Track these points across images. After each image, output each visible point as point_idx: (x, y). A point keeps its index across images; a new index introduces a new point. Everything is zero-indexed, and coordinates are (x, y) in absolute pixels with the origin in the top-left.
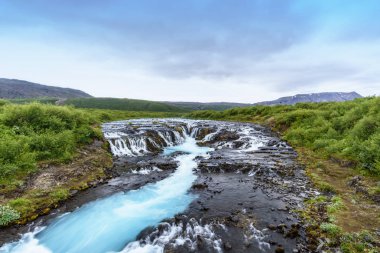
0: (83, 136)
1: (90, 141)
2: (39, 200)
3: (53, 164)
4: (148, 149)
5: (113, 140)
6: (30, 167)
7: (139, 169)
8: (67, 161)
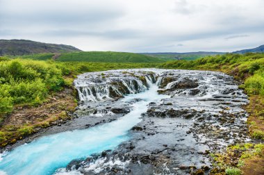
0: (54, 85)
1: (61, 89)
2: (10, 133)
3: (26, 107)
4: (110, 96)
5: (81, 88)
6: (7, 108)
7: (96, 112)
8: (37, 105)
